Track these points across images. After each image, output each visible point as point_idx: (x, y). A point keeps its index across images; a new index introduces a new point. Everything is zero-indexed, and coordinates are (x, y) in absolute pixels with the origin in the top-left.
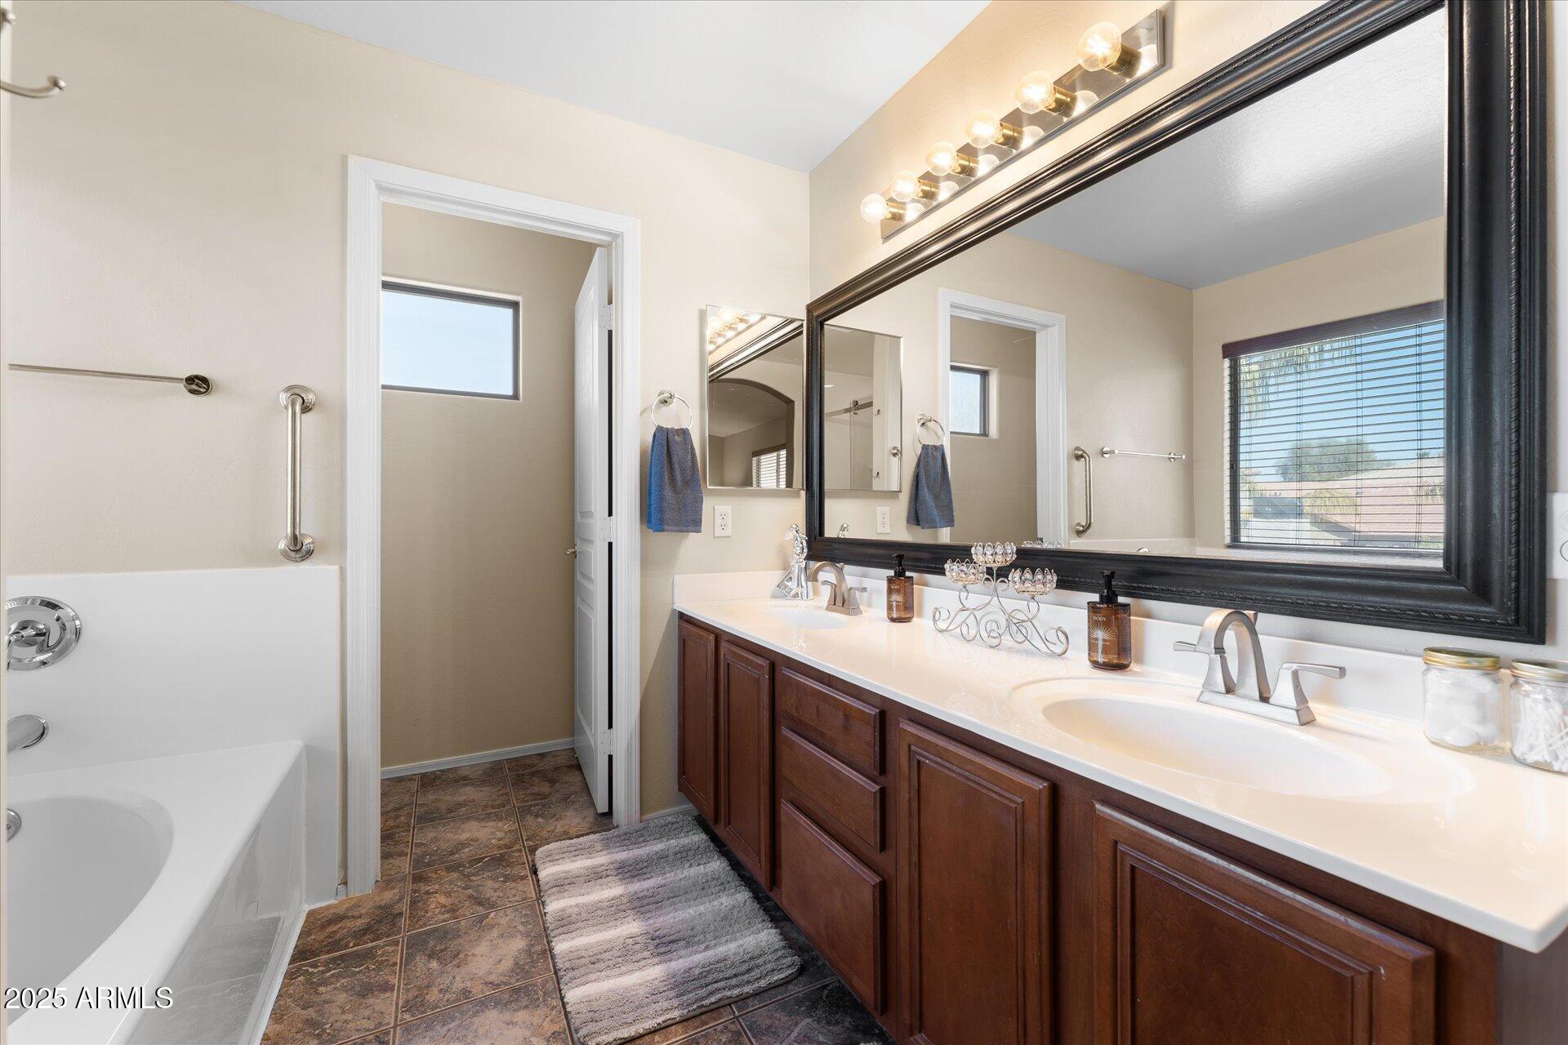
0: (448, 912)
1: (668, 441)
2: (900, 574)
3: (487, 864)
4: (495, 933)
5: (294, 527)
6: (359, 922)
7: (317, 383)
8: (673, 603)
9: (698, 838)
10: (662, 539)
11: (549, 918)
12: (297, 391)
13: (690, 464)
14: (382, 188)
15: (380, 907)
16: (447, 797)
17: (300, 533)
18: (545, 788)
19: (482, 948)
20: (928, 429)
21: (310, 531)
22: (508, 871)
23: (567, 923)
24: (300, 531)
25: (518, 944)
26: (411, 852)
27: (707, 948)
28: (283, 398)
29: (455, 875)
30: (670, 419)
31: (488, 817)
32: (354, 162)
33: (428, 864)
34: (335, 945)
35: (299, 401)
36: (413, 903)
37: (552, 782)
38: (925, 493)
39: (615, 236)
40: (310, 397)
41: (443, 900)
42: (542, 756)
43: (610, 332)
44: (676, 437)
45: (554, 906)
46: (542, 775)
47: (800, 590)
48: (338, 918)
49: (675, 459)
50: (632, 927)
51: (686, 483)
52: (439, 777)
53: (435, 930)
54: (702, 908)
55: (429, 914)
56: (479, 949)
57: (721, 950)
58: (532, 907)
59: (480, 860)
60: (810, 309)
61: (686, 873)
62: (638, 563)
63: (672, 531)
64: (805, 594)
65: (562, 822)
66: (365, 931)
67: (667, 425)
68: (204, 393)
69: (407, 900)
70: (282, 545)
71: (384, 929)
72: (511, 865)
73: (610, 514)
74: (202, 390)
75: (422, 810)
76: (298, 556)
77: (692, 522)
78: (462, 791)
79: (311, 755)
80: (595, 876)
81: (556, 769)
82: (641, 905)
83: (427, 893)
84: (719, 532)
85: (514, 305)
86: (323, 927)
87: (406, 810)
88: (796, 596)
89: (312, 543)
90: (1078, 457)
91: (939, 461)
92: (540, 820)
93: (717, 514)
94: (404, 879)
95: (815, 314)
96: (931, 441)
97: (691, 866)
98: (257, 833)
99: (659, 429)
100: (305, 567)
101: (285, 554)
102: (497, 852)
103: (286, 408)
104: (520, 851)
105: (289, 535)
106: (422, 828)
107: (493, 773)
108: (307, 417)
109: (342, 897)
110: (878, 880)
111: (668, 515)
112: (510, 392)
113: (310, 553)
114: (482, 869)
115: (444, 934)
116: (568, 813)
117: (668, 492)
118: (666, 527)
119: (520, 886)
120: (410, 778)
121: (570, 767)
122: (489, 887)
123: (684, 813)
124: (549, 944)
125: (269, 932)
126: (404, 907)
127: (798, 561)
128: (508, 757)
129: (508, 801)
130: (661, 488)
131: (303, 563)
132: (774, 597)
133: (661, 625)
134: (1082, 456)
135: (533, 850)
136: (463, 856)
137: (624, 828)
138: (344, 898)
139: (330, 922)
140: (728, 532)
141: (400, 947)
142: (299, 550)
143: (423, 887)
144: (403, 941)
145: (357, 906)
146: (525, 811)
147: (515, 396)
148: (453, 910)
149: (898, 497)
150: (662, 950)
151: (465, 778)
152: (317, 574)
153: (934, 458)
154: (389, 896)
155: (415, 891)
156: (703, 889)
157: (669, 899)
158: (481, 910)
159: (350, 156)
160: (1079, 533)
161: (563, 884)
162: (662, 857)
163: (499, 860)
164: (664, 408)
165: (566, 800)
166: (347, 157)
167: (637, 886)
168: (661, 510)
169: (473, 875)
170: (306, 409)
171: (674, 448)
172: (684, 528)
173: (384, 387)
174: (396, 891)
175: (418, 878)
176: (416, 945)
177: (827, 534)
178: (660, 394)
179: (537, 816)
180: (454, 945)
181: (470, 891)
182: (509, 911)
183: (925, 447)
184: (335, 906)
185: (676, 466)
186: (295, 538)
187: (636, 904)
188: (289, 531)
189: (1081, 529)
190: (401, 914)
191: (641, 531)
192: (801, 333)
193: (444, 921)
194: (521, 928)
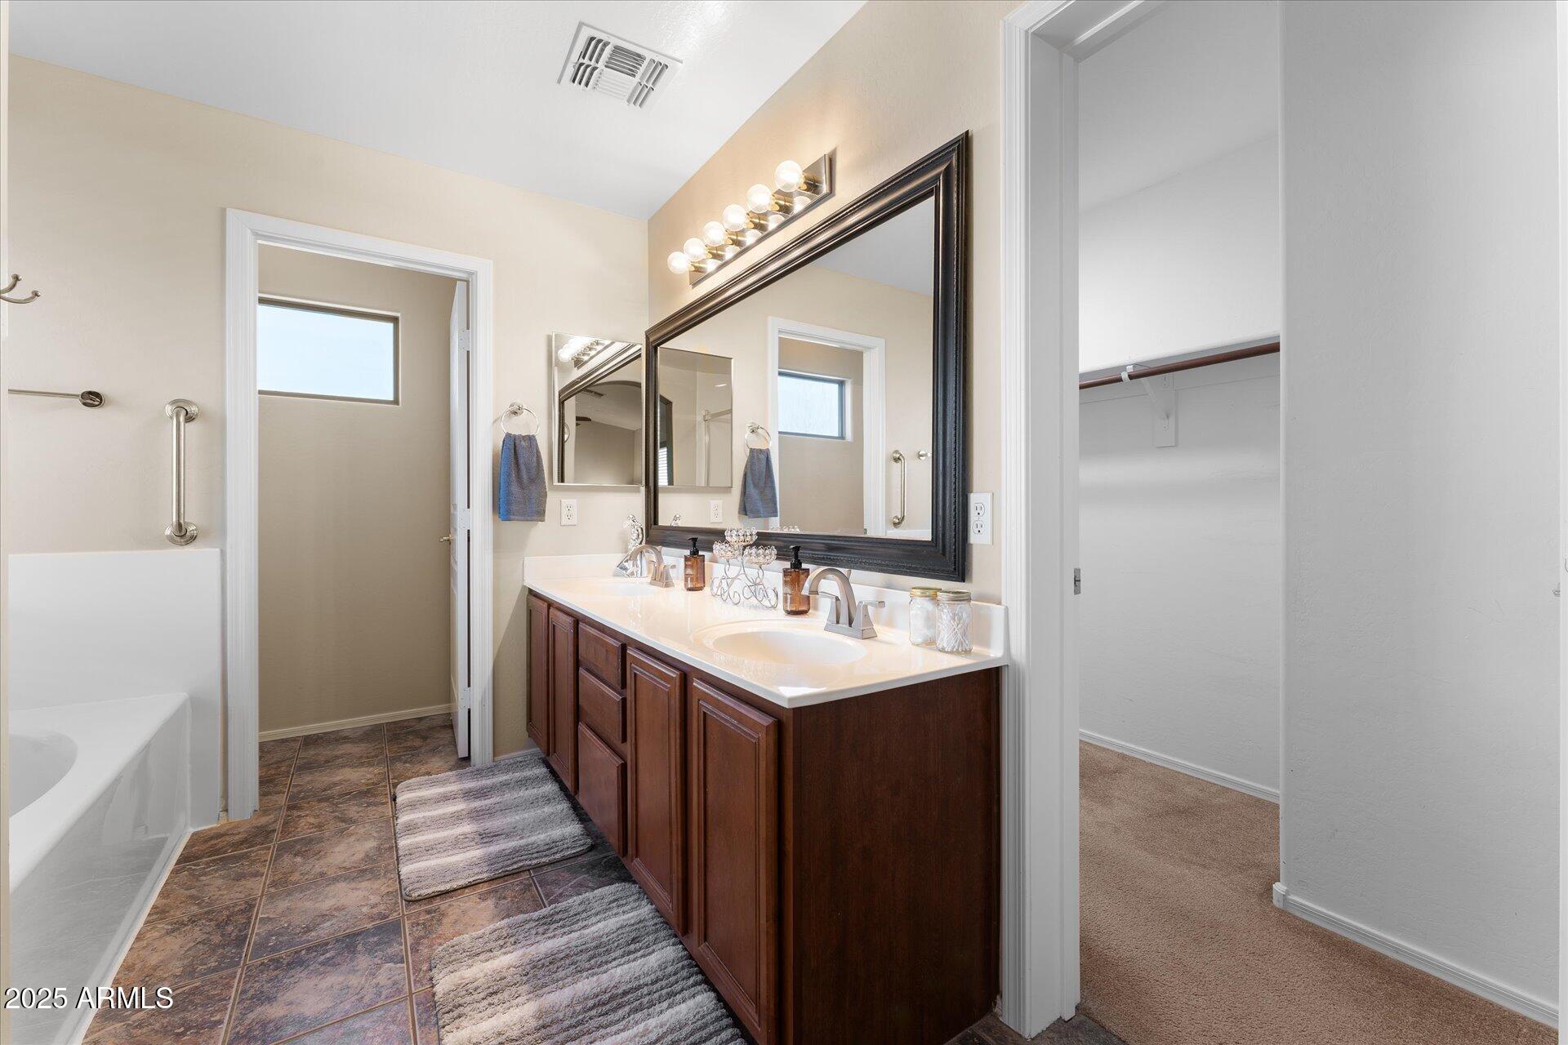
0: (316, 827)
1: (515, 446)
2: (695, 553)
3: (355, 797)
4: (352, 839)
5: (179, 516)
6: (237, 837)
7: (199, 396)
8: (523, 580)
9: (541, 771)
10: (514, 527)
11: (398, 827)
12: (181, 404)
13: (535, 464)
14: (257, 235)
15: (257, 827)
16: (326, 752)
17: (185, 523)
18: (418, 742)
19: (341, 847)
20: (758, 434)
21: (193, 520)
22: (372, 799)
23: (411, 828)
24: (184, 518)
25: (371, 844)
26: (289, 790)
27: (522, 838)
28: (169, 409)
29: (325, 804)
30: (518, 427)
31: (362, 765)
32: (231, 214)
33: (303, 798)
34: (217, 852)
35: (184, 412)
36: (286, 823)
37: (425, 738)
38: (752, 490)
39: (471, 274)
40: (193, 409)
41: (312, 820)
42: (420, 719)
43: (468, 352)
44: (523, 443)
45: (404, 818)
46: (416, 733)
47: (635, 569)
48: (219, 836)
49: (521, 461)
50: (467, 828)
51: (532, 481)
52: (322, 738)
53: (302, 839)
54: (526, 815)
55: (299, 830)
56: (338, 848)
57: (533, 839)
58: (387, 821)
59: (349, 793)
60: (648, 335)
61: (521, 794)
62: (491, 546)
63: (518, 520)
64: (639, 572)
65: (426, 766)
66: (242, 842)
67: (515, 432)
68: (96, 406)
69: (280, 822)
70: (168, 532)
71: (258, 840)
72: (375, 796)
73: (469, 507)
74: (97, 403)
75: (302, 762)
76: (182, 540)
77: (539, 514)
78: (345, 746)
79: (196, 704)
80: (446, 798)
81: (431, 729)
82: (476, 815)
83: (299, 816)
84: (565, 521)
85: (395, 320)
86: (206, 841)
87: (287, 763)
88: (632, 574)
89: (196, 530)
90: (897, 460)
91: (764, 462)
92: (408, 765)
93: (564, 505)
94: (280, 808)
95: (651, 339)
96: (758, 445)
97: (527, 789)
98: (147, 748)
99: (508, 436)
100: (189, 550)
101: (170, 539)
102: (365, 788)
103: (171, 418)
104: (385, 786)
105: (175, 523)
106: (300, 775)
107: (371, 734)
108: (190, 425)
109: (223, 821)
110: (621, 762)
111: (514, 507)
112: (391, 398)
113: (193, 538)
114: (349, 799)
115: (309, 841)
116: (434, 760)
117: (515, 488)
118: (512, 517)
119: (380, 809)
120: (294, 740)
121: (445, 727)
122: (353, 811)
123: (532, 755)
124: (396, 842)
125: (157, 847)
126: (278, 826)
127: (634, 543)
128: (387, 721)
129: (382, 753)
130: (508, 484)
131: (188, 546)
132: (616, 575)
133: (512, 600)
134: (899, 458)
135: (395, 786)
136: (334, 792)
137: (478, 766)
138: (225, 822)
139: (212, 838)
140: (574, 521)
141: (271, 851)
142: (183, 535)
143: (296, 813)
144: (274, 846)
145: (237, 827)
146: (394, 760)
147: (396, 402)
148: (320, 826)
149: (730, 492)
150: (485, 840)
151: (346, 738)
152: (201, 556)
153: (759, 459)
154: (264, 820)
155: (289, 816)
156: (532, 803)
157: (501, 810)
158: (343, 825)
159: (228, 209)
160: (896, 525)
161: (413, 805)
162: (505, 784)
163: (366, 794)
164: (515, 418)
165: (434, 751)
166: (225, 210)
167: (477, 804)
168: (508, 503)
169: (341, 803)
170: (189, 418)
171: (521, 452)
172: (529, 518)
173: (260, 392)
174: (272, 816)
175: (290, 808)
176: (284, 849)
177: (661, 523)
178: (512, 405)
179: (405, 762)
180: (317, 847)
181: (337, 814)
182: (366, 825)
183: (752, 451)
184: (216, 828)
185: (523, 467)
186: (180, 525)
187: (474, 814)
188: (174, 520)
189: (897, 521)
190: (274, 831)
191: (494, 521)
192: (639, 356)
193: (311, 833)
194: (375, 835)
